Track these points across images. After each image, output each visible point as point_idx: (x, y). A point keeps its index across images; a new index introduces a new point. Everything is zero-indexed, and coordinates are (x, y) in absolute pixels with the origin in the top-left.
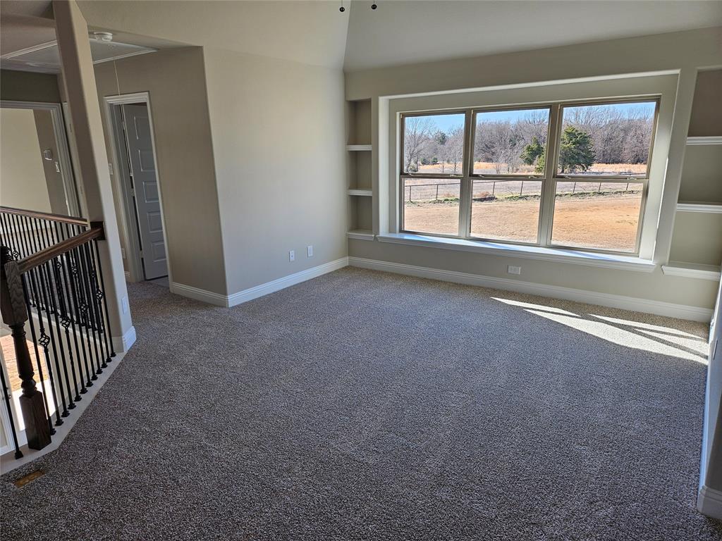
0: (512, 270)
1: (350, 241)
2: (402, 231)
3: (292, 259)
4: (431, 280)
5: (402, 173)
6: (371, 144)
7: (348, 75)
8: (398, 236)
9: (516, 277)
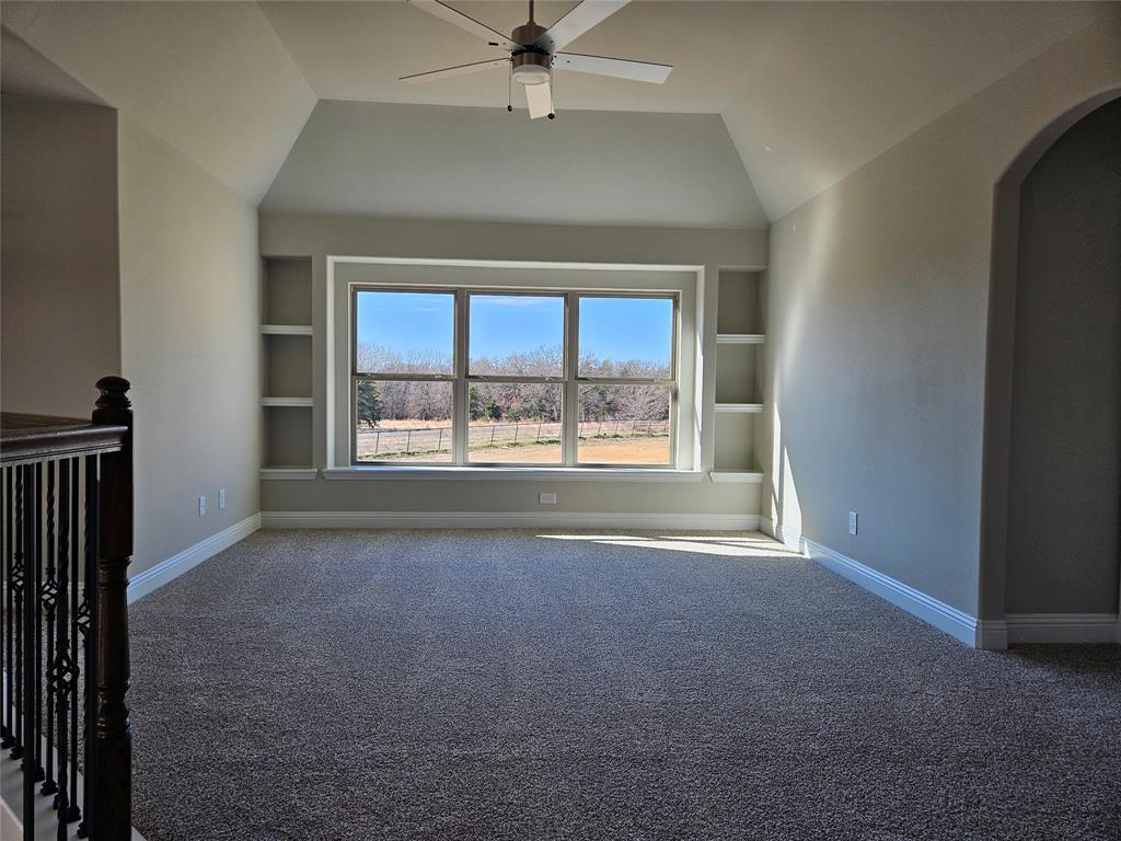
0: (545, 498)
1: (264, 485)
2: (354, 463)
3: (203, 512)
4: (425, 529)
5: (354, 372)
6: (311, 325)
7: (267, 216)
8: (350, 468)
9: (551, 508)
